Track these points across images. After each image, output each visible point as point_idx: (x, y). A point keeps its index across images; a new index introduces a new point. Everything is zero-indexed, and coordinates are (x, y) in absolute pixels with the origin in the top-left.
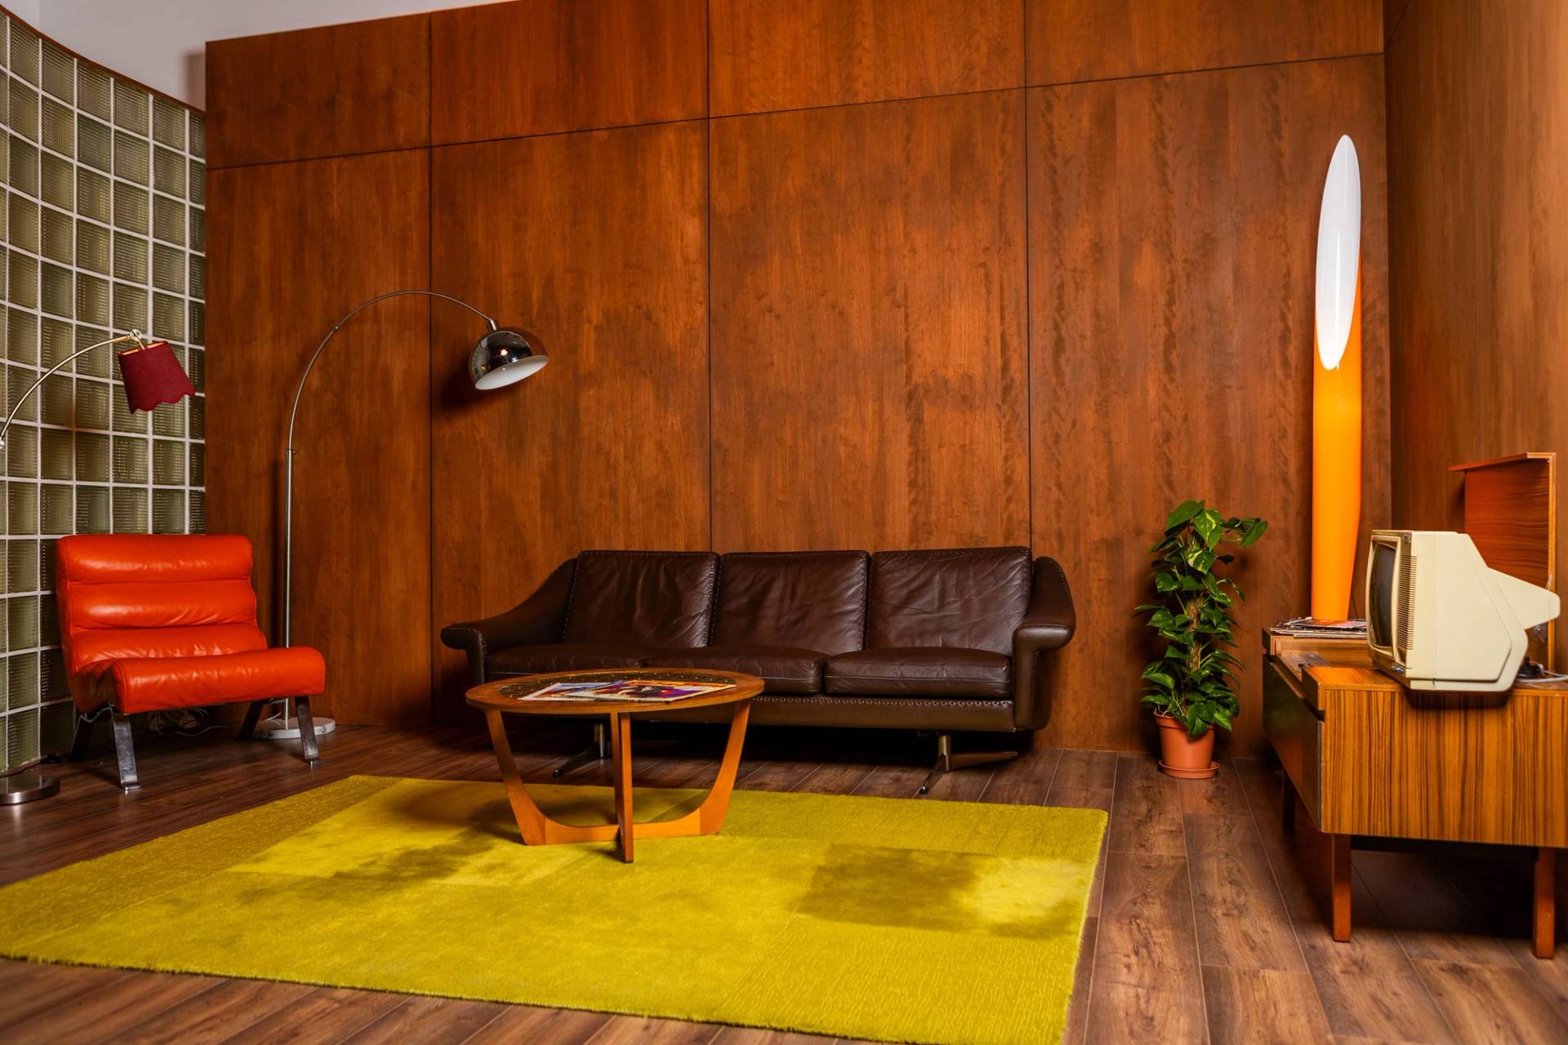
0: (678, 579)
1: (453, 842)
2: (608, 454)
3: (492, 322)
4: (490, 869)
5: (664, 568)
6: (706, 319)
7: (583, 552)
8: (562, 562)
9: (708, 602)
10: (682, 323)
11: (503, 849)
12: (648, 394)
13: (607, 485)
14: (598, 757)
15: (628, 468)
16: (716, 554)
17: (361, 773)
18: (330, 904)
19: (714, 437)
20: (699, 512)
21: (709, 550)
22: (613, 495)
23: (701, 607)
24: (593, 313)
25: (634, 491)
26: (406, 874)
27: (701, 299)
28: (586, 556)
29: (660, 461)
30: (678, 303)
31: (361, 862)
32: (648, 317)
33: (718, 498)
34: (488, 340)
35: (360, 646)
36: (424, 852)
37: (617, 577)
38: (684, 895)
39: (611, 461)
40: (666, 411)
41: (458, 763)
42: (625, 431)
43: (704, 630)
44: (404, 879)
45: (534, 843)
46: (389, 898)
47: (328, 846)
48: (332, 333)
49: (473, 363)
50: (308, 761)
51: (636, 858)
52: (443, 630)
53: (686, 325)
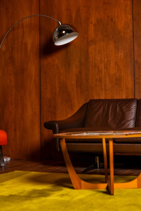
0: (123, 108)
1: (49, 188)
2: (99, 67)
3: (60, 22)
4: (63, 195)
5: (119, 104)
6: (132, 19)
7: (90, 100)
8: (83, 104)
9: (134, 115)
10: (123, 21)
11: (66, 190)
12: (112, 46)
13: (98, 77)
14: (97, 168)
15: (105, 71)
16: (137, 99)
17: (19, 170)
18: (7, 203)
19: (135, 59)
20: (130, 85)
21: (134, 98)
22: (100, 81)
23: (132, 117)
24: (93, 20)
25: (108, 79)
26: (33, 196)
27: (130, 12)
28: (91, 101)
29: (116, 68)
30: (122, 15)
31: (18, 192)
32: (112, 20)
33: (137, 81)
34: (58, 28)
35: (18, 133)
36: (39, 190)
37: (102, 108)
38: (134, 205)
39: (100, 69)
40: (118, 51)
41: (50, 169)
42: (104, 59)
43: (133, 125)
44: (33, 197)
45: (77, 189)
46: (28, 202)
47: (7, 188)
48: (9, 31)
49: (54, 37)
50: (2, 167)
51: (115, 194)
52: (45, 123)
53: (125, 22)
